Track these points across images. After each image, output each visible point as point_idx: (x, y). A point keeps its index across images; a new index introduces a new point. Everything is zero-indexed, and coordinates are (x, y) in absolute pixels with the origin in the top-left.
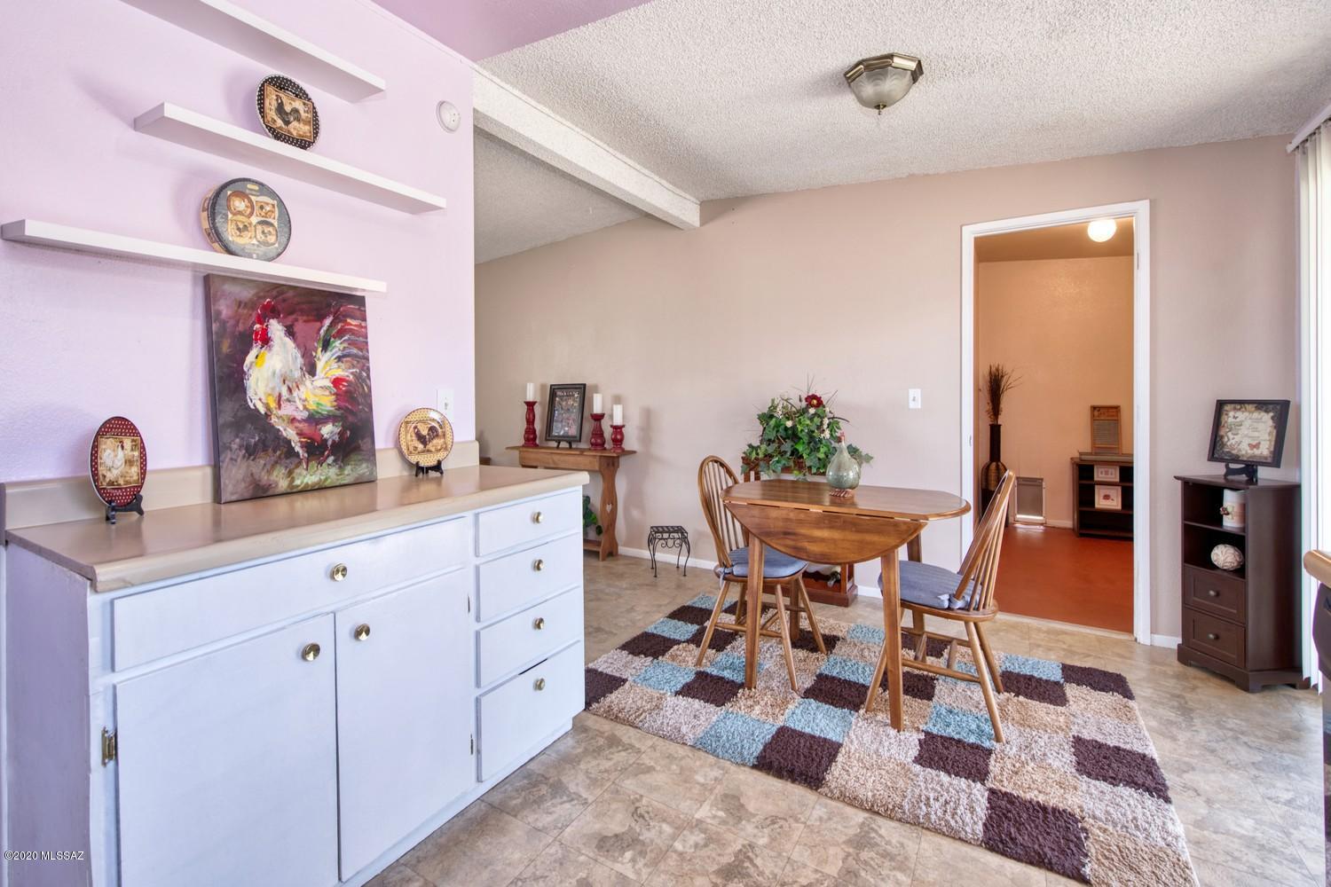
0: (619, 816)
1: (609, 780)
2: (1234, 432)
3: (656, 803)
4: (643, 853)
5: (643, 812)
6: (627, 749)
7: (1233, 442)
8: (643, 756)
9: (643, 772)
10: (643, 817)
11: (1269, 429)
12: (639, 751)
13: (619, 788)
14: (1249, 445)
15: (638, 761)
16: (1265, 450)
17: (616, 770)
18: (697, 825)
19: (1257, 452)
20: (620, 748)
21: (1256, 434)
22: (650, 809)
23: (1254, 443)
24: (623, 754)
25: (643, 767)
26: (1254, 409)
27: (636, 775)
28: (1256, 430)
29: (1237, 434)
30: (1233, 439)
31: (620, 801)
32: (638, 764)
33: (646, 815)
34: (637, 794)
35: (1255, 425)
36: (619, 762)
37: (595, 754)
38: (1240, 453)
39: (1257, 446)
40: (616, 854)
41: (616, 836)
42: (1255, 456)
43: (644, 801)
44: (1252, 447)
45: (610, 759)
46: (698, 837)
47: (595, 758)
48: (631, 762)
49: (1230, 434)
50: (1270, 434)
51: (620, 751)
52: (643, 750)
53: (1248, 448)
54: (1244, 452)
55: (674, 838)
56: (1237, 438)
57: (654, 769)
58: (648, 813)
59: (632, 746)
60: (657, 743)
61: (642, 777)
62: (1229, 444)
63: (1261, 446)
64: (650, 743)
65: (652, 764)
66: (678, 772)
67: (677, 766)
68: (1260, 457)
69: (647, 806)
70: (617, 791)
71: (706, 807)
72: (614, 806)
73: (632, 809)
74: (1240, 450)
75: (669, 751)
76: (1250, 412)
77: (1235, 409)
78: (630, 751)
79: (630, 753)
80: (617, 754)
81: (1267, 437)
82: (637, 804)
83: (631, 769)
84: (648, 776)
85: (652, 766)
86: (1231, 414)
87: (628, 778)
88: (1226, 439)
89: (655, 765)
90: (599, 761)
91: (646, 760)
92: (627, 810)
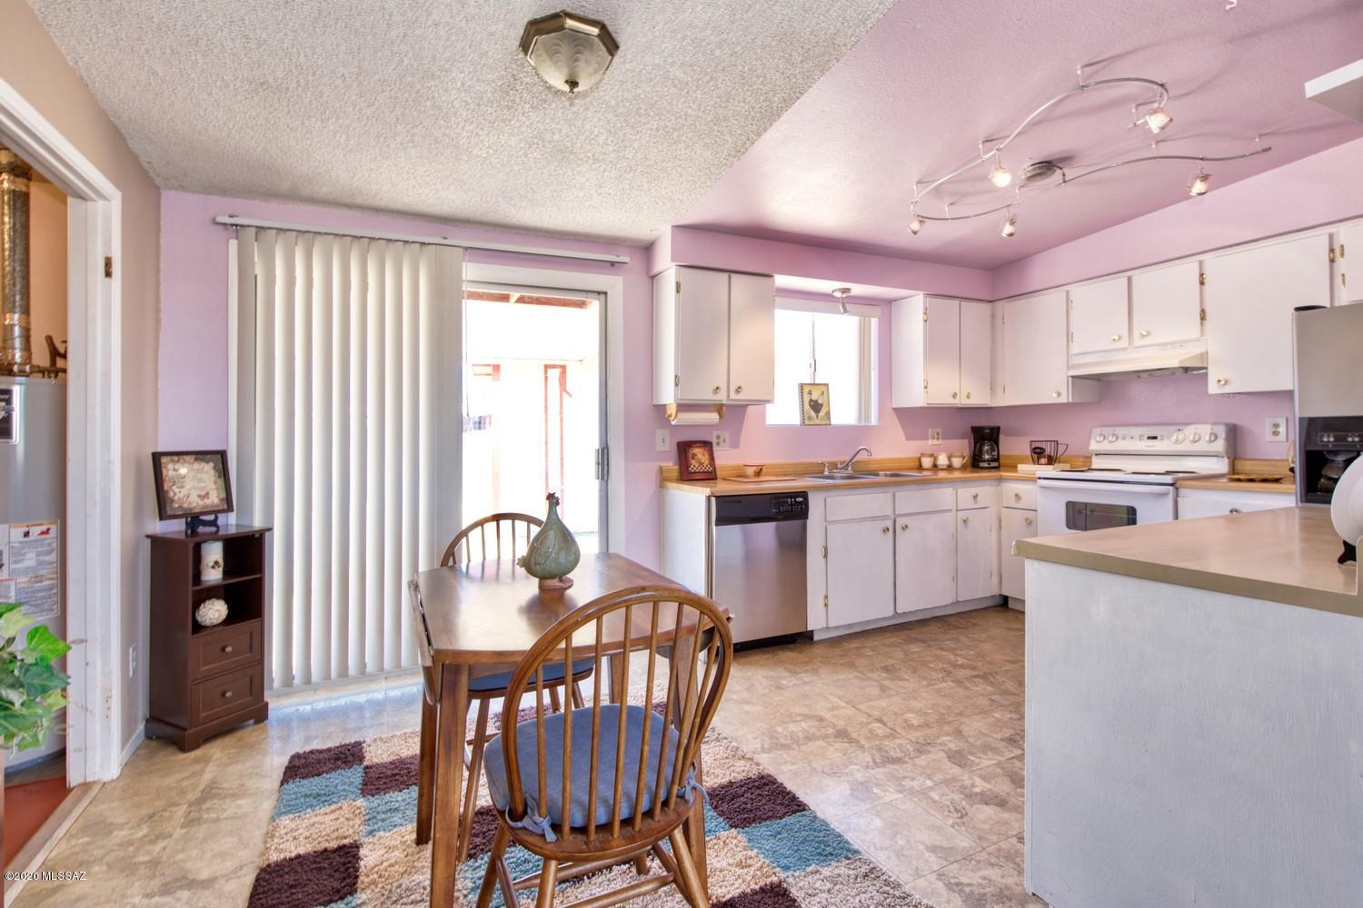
0: (981, 816)
1: (989, 854)
2: (179, 485)
3: (938, 816)
4: (965, 788)
5: (955, 813)
6: (957, 884)
7: (181, 495)
8: (936, 868)
9: (943, 849)
10: (956, 810)
11: (213, 479)
12: (940, 876)
13: (978, 841)
14: (199, 496)
15: (945, 863)
16: (215, 499)
17: (979, 862)
18: (905, 790)
19: (208, 502)
20: (967, 889)
21: (202, 485)
22: (946, 813)
23: (203, 493)
24: (964, 880)
25: (940, 855)
26: (192, 460)
27: (952, 848)
28: (200, 480)
29: (183, 487)
30: (180, 492)
31: (979, 829)
32: (946, 860)
33: (952, 810)
34: (957, 830)
35: (199, 476)
36: (972, 871)
37: (1007, 893)
38: (191, 506)
39: (207, 495)
40: (988, 793)
41: (987, 804)
42: (207, 506)
43: (951, 821)
44: (202, 497)
45: (985, 878)
46: (907, 783)
47: (1008, 888)
48: (956, 865)
49: (174, 488)
50: (215, 483)
51: (969, 885)
52: (934, 875)
53: (197, 499)
54: (195, 504)
55: (931, 788)
56: (184, 491)
57: (927, 848)
58: (949, 811)
59: (949, 886)
60: (911, 879)
61: (944, 844)
62: (176, 498)
63: (210, 496)
64: (921, 882)
65: (927, 854)
66: (898, 836)
67: (897, 843)
68: (212, 506)
69: (948, 816)
70: (980, 838)
71: (887, 799)
72: (986, 827)
73: (965, 819)
74: (190, 503)
75: (897, 863)
76: (190, 463)
77: (172, 461)
78: (953, 881)
79: (955, 877)
80: (974, 882)
81: (213, 486)
82: (959, 821)
83: (958, 857)
84: (938, 843)
85: (928, 852)
86: (170, 466)
87: (964, 848)
88: (171, 494)
89: (925, 851)
90: (1000, 880)
91: (934, 862)
92: (972, 819)
